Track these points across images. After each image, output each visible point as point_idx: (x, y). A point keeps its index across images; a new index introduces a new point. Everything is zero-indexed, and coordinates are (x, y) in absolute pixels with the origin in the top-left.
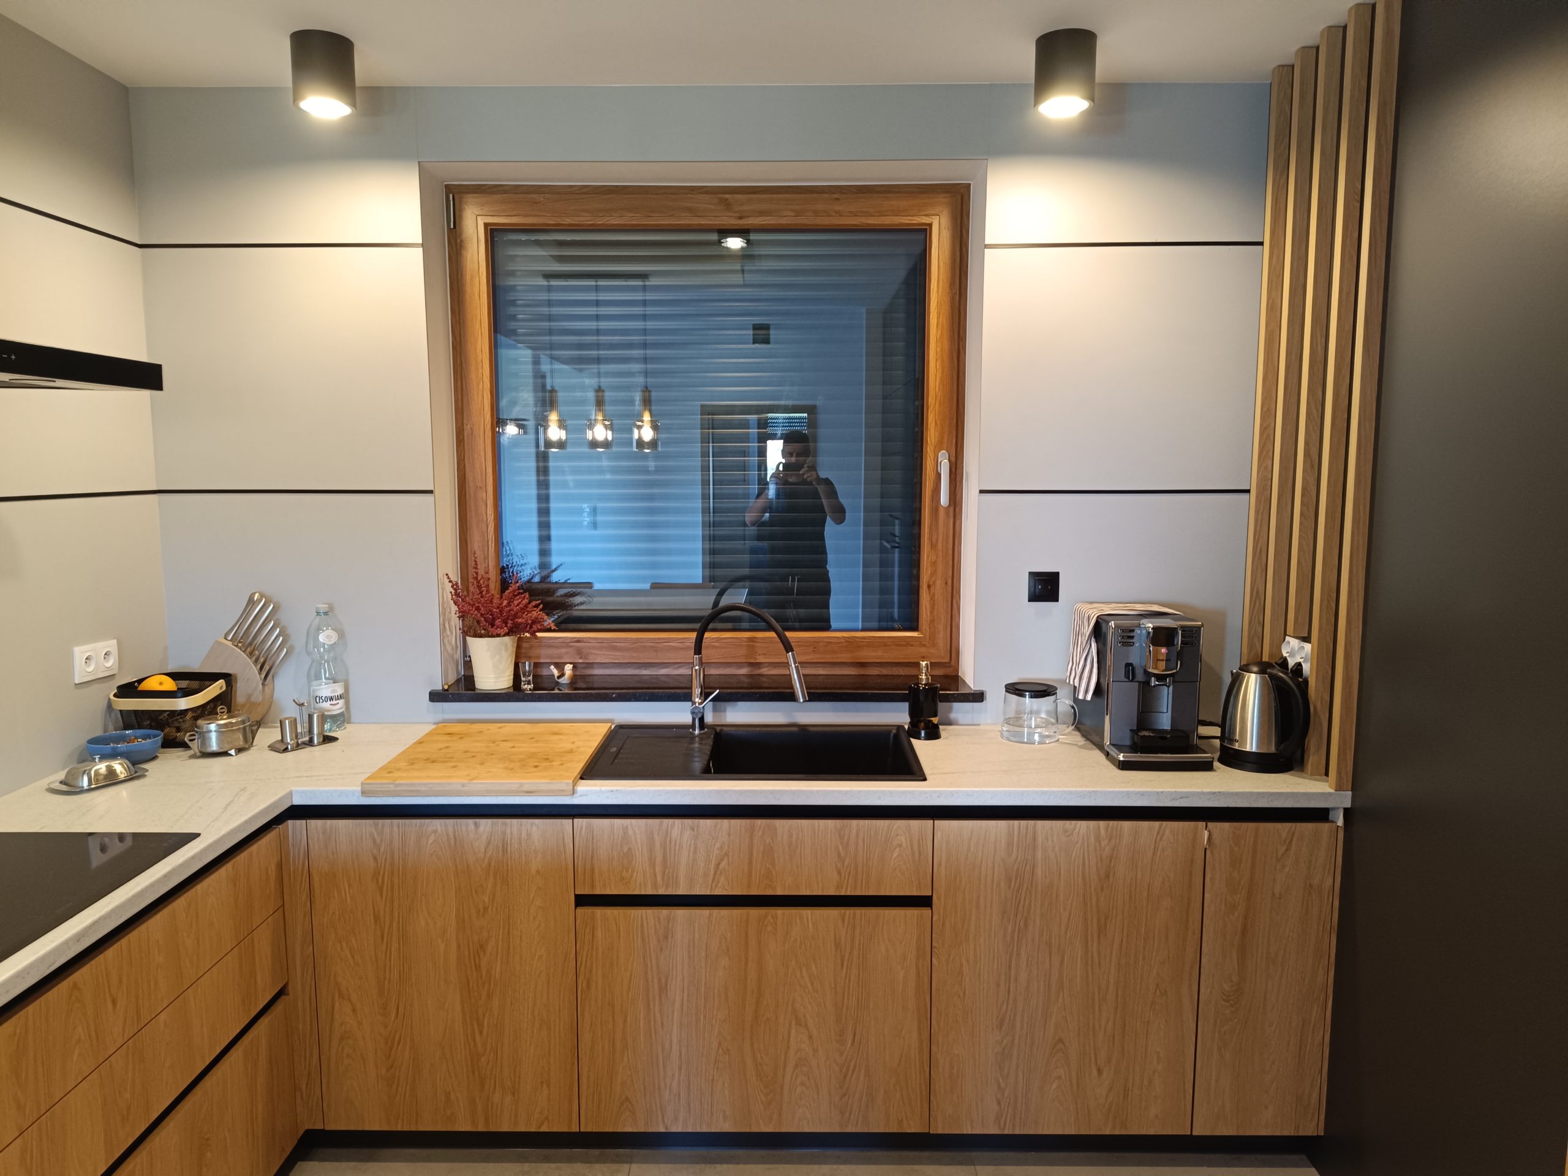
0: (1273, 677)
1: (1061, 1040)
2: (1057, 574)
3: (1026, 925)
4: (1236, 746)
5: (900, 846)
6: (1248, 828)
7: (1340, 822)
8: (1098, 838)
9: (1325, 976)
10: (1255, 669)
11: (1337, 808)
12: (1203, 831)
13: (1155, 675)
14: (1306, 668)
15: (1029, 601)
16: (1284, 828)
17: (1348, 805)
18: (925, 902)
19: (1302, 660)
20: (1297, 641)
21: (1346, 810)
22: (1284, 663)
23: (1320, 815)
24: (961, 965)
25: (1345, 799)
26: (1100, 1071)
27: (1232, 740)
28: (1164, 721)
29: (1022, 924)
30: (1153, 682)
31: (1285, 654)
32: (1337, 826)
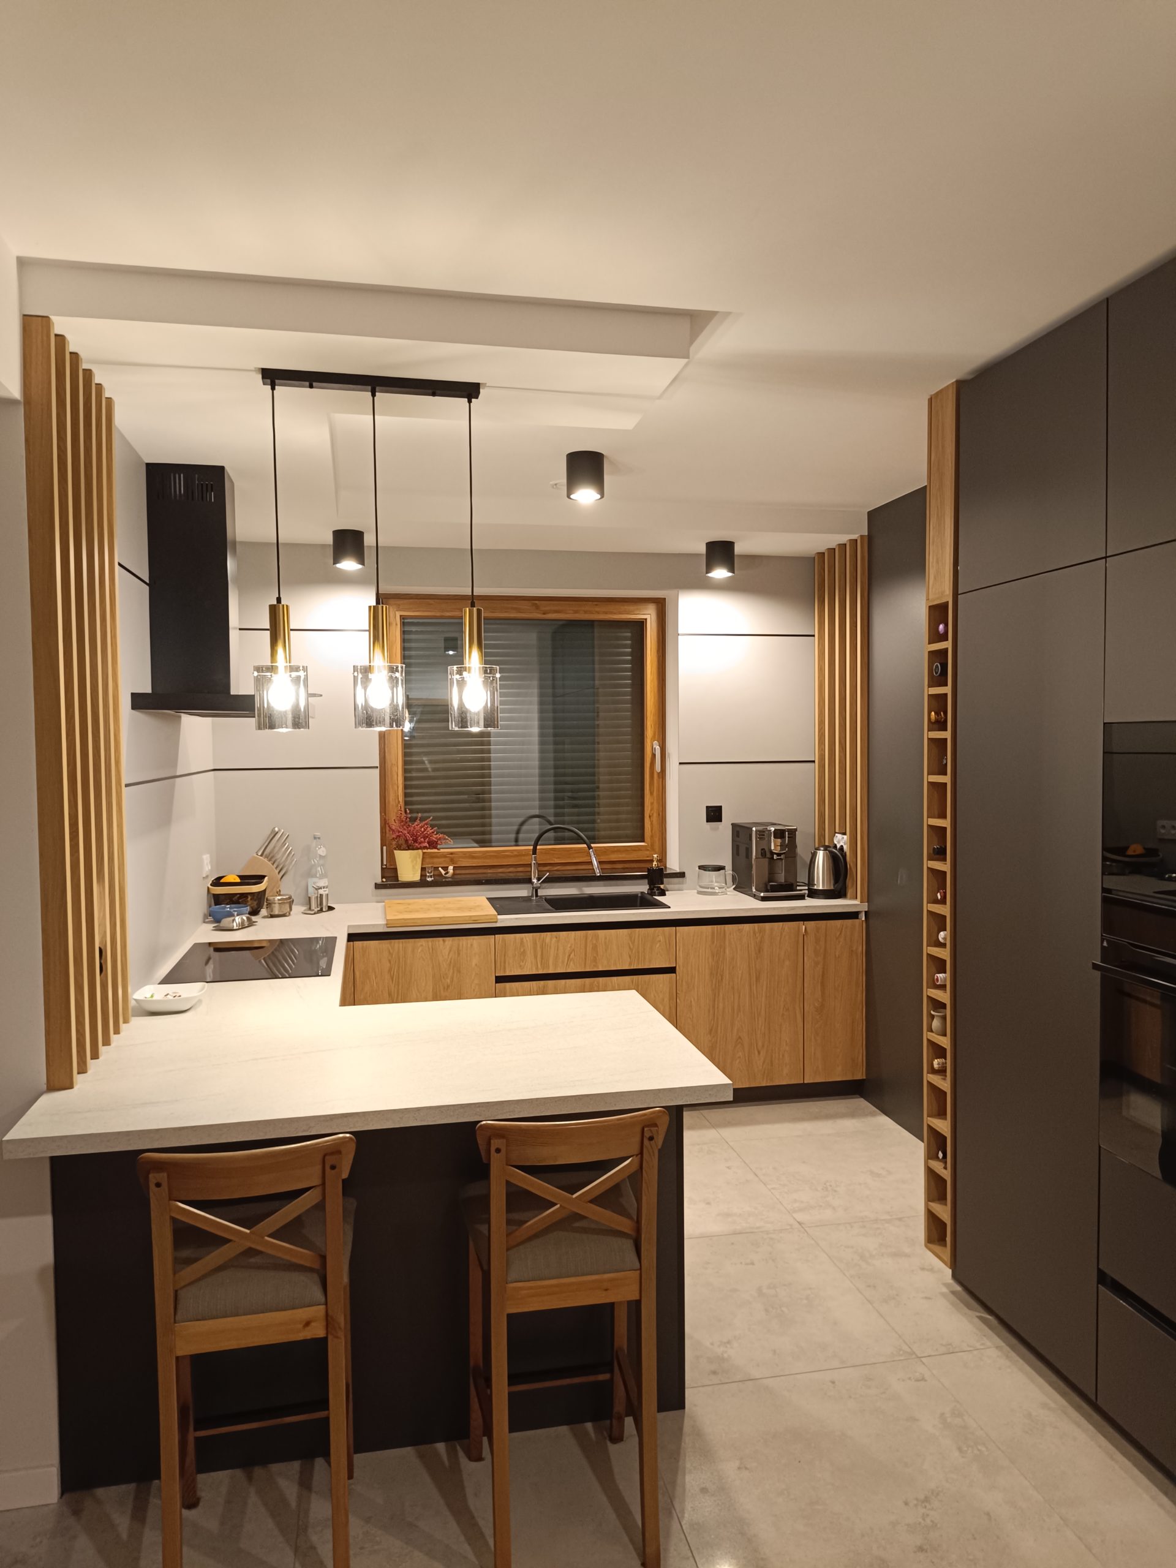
0: (831, 852)
1: (740, 1038)
2: (720, 807)
3: (722, 979)
4: (815, 887)
6: (822, 924)
7: (863, 919)
8: (754, 933)
9: (861, 996)
10: (822, 849)
11: (862, 912)
12: (803, 926)
13: (776, 853)
14: (845, 847)
15: (707, 821)
16: (838, 923)
17: (867, 910)
18: (672, 970)
19: (843, 844)
20: (840, 835)
21: (866, 912)
22: (835, 846)
23: (854, 915)
24: (691, 1002)
25: (865, 907)
26: (759, 1053)
27: (813, 885)
28: (781, 878)
29: (720, 978)
30: (775, 857)
31: (836, 842)
32: (863, 921)
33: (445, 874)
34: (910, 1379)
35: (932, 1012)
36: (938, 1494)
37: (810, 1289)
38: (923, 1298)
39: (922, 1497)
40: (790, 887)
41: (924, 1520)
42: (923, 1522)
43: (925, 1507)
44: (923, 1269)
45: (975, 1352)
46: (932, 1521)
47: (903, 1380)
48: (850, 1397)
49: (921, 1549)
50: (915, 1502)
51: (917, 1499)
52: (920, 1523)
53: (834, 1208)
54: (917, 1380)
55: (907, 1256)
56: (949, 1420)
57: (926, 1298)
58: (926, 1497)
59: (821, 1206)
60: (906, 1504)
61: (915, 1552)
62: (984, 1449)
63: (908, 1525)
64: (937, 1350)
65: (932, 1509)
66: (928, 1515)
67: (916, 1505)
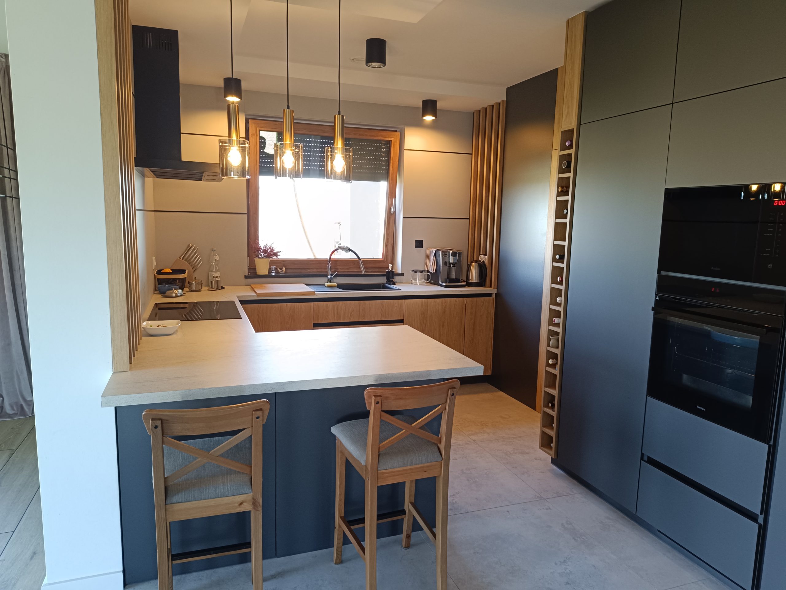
0: (478, 264)
2: (423, 240)
4: (471, 281)
5: (396, 306)
6: (475, 299)
7: (494, 297)
8: (442, 303)
9: (491, 335)
10: (474, 262)
11: (494, 293)
12: (465, 300)
13: (452, 264)
14: (486, 262)
15: (415, 248)
16: (482, 299)
17: (496, 292)
18: (401, 321)
19: (484, 260)
20: (482, 256)
21: (496, 293)
22: (480, 261)
23: (489, 295)
27: (469, 280)
28: (454, 276)
29: (425, 325)
30: (452, 266)
31: (480, 259)
32: (494, 298)
33: (281, 272)
34: (543, 509)
35: (550, 337)
36: (569, 559)
37: (486, 469)
38: (540, 472)
39: (562, 561)
40: (457, 280)
41: (565, 570)
43: (565, 565)
44: (536, 459)
45: (570, 496)
46: (569, 571)
47: (541, 510)
48: (518, 518)
49: (568, 583)
51: (560, 562)
52: (564, 572)
53: (488, 433)
54: (547, 509)
55: (527, 453)
56: (566, 526)
57: (542, 472)
58: (564, 560)
59: (481, 433)
60: (556, 564)
61: (565, 585)
62: (585, 538)
63: (559, 573)
64: (552, 495)
65: (568, 565)
66: (567, 568)
67: (560, 564)
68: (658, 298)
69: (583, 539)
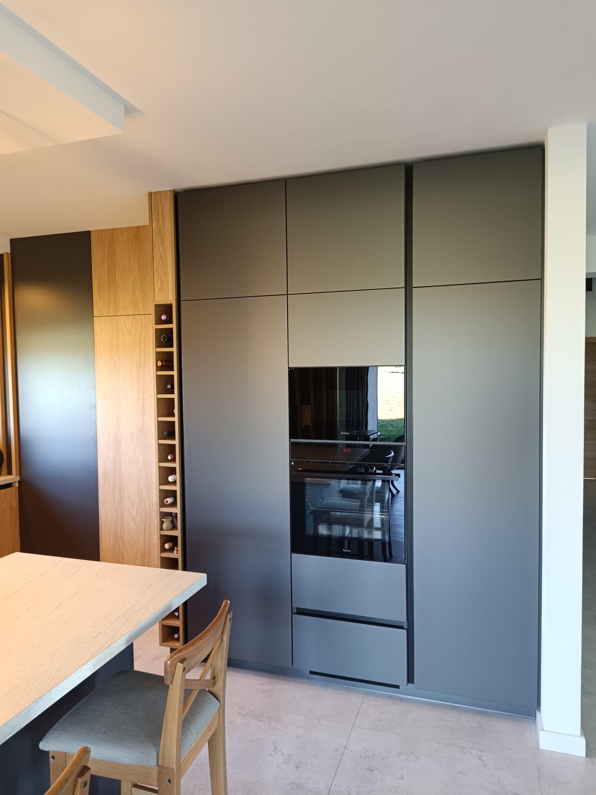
11: (16, 482)
16: (4, 491)
21: (19, 482)
23: (10, 485)
25: (18, 478)
35: (163, 520)
36: (276, 743)
39: (273, 749)
41: (284, 756)
42: (285, 757)
43: (279, 751)
46: (287, 754)
49: (297, 767)
50: (274, 752)
51: (273, 751)
52: (285, 758)
60: (272, 755)
61: (297, 770)
62: (266, 714)
63: (282, 763)
65: (281, 750)
66: (283, 753)
67: (275, 753)
68: (293, 463)
69: (266, 716)
